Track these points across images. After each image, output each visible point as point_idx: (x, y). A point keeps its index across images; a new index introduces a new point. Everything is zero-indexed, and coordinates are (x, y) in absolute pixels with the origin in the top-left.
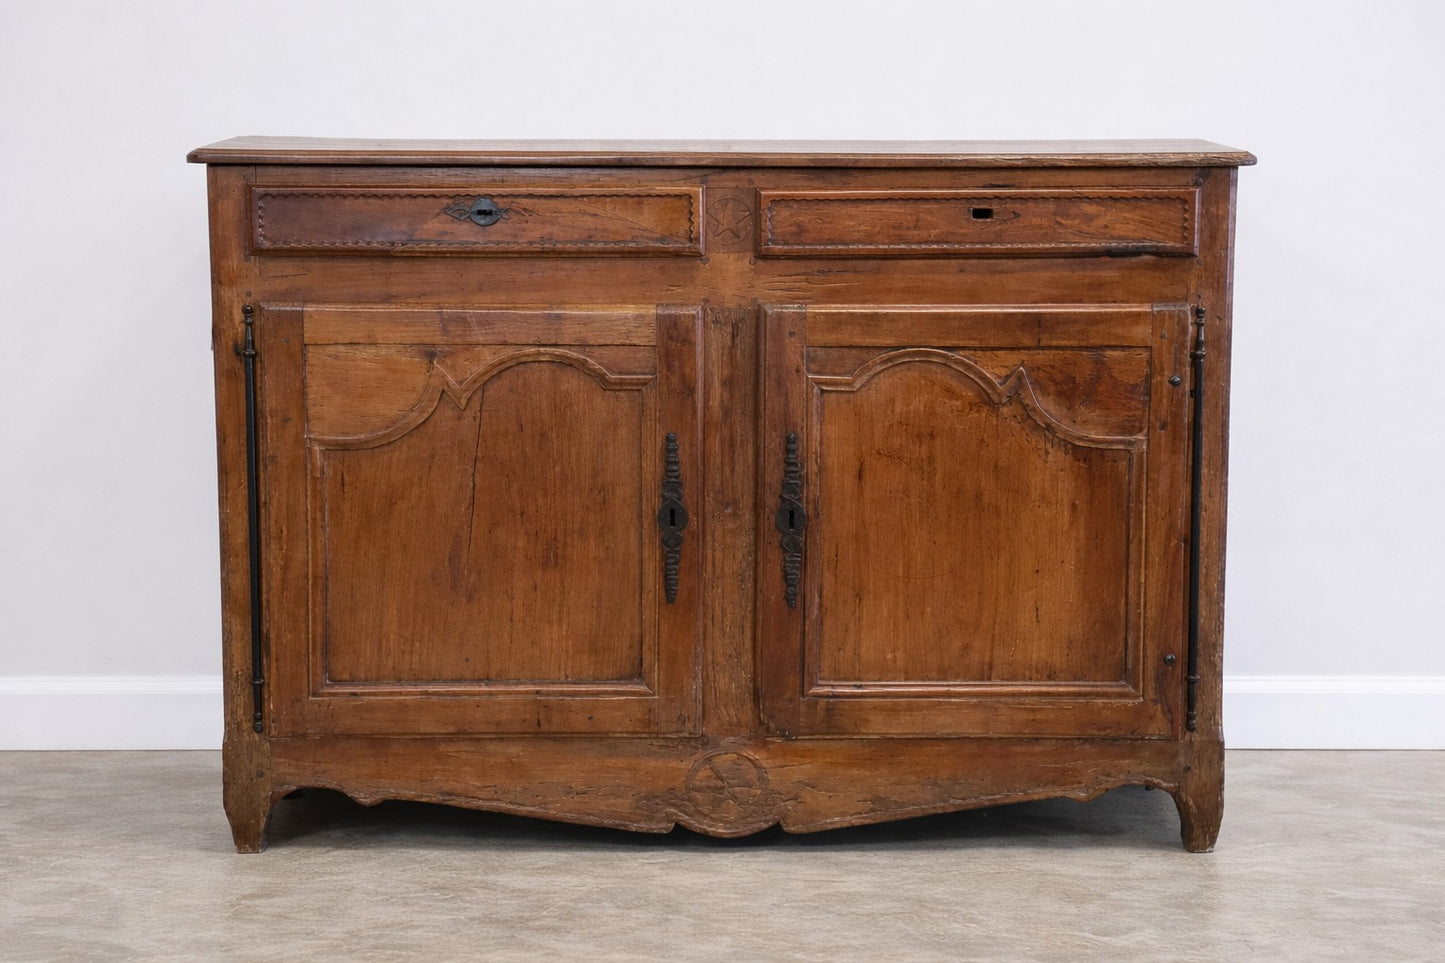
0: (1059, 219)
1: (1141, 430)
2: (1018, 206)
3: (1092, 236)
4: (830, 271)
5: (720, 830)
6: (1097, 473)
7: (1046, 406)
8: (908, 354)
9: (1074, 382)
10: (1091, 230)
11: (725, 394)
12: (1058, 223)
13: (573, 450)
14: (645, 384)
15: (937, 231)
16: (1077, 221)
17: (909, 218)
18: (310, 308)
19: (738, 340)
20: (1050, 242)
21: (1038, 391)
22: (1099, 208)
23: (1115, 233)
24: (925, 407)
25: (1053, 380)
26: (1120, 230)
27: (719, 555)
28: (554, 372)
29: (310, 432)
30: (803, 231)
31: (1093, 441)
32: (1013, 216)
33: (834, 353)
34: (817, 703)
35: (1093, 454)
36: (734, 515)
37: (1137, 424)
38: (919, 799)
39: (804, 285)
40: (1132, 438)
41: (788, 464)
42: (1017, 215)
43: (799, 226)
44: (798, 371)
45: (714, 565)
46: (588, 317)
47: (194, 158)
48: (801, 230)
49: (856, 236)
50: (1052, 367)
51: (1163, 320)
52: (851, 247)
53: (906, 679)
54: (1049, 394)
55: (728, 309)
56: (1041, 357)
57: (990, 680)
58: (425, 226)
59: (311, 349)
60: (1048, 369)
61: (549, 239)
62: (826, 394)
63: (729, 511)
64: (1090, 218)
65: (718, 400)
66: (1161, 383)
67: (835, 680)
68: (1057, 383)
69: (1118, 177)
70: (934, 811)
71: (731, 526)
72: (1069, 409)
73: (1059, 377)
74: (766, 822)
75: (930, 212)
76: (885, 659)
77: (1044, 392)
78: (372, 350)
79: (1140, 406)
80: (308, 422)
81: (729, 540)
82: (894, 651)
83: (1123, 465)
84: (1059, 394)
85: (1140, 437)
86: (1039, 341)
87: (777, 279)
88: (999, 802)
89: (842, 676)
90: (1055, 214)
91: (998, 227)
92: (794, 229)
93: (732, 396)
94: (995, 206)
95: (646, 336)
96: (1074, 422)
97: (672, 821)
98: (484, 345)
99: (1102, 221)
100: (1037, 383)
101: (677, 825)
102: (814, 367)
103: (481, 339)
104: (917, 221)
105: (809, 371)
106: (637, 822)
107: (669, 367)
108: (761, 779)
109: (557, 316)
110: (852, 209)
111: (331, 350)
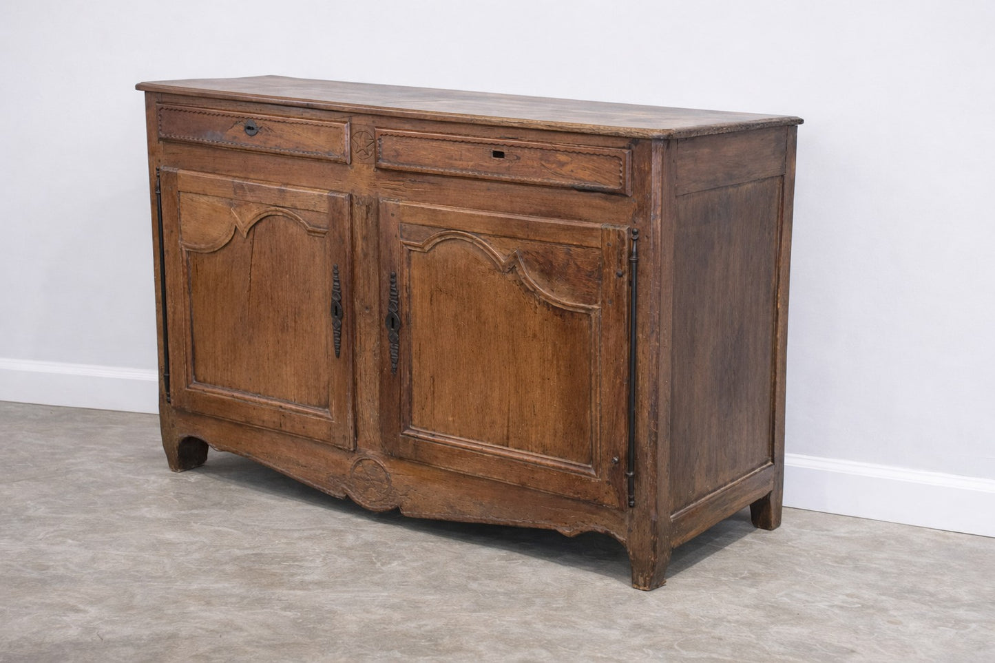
0: (543, 163)
1: (596, 302)
2: (519, 151)
3: (563, 176)
4: (415, 181)
5: (367, 505)
6: (569, 326)
7: (532, 278)
8: (453, 234)
9: (552, 265)
10: (563, 172)
11: (364, 244)
12: (543, 165)
13: (295, 267)
14: (325, 234)
15: (472, 163)
16: (554, 166)
17: (456, 153)
18: (181, 172)
19: (369, 215)
20: (539, 177)
21: (529, 268)
22: (567, 158)
23: (578, 176)
24: (465, 267)
25: (537, 261)
26: (581, 174)
27: (363, 338)
28: (285, 222)
29: (182, 239)
30: (398, 155)
31: (563, 304)
32: (515, 158)
33: (415, 228)
34: (409, 440)
35: (566, 314)
36: (370, 314)
37: (594, 298)
38: (474, 512)
39: (402, 187)
40: (590, 307)
41: (392, 290)
42: (519, 158)
43: (396, 151)
44: (396, 236)
45: (361, 343)
46: (297, 193)
47: (138, 87)
48: (398, 154)
49: (427, 162)
50: (537, 253)
51: (608, 234)
52: (424, 168)
53: (461, 436)
54: (535, 271)
55: (364, 197)
56: (530, 246)
57: (508, 446)
58: (228, 133)
59: (181, 194)
60: (535, 254)
61: (279, 147)
62: (412, 252)
63: (367, 312)
64: (562, 164)
65: (360, 247)
66: (609, 273)
67: (421, 428)
68: (540, 264)
69: (580, 139)
70: (480, 521)
71: (369, 321)
72: (549, 281)
73: (541, 260)
74: (391, 506)
75: (468, 150)
76: (448, 420)
77: (533, 269)
78: (206, 198)
79: (595, 286)
80: (181, 234)
81: (368, 329)
82: (453, 416)
83: (585, 323)
84: (542, 271)
85: (596, 307)
86: (528, 236)
87: (388, 182)
88: (518, 525)
89: (424, 426)
90: (541, 159)
91: (508, 164)
92: (393, 153)
93: (367, 245)
94: (505, 150)
95: (324, 207)
96: (553, 291)
97: (345, 493)
98: (253, 203)
99: (569, 167)
100: (526, 262)
101: (347, 496)
102: (405, 235)
103: (251, 199)
104: (461, 155)
105: (402, 237)
106: (330, 489)
107: (334, 226)
108: (388, 480)
109: (284, 190)
110: (424, 144)
111: (190, 195)
